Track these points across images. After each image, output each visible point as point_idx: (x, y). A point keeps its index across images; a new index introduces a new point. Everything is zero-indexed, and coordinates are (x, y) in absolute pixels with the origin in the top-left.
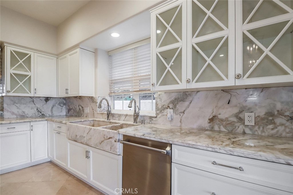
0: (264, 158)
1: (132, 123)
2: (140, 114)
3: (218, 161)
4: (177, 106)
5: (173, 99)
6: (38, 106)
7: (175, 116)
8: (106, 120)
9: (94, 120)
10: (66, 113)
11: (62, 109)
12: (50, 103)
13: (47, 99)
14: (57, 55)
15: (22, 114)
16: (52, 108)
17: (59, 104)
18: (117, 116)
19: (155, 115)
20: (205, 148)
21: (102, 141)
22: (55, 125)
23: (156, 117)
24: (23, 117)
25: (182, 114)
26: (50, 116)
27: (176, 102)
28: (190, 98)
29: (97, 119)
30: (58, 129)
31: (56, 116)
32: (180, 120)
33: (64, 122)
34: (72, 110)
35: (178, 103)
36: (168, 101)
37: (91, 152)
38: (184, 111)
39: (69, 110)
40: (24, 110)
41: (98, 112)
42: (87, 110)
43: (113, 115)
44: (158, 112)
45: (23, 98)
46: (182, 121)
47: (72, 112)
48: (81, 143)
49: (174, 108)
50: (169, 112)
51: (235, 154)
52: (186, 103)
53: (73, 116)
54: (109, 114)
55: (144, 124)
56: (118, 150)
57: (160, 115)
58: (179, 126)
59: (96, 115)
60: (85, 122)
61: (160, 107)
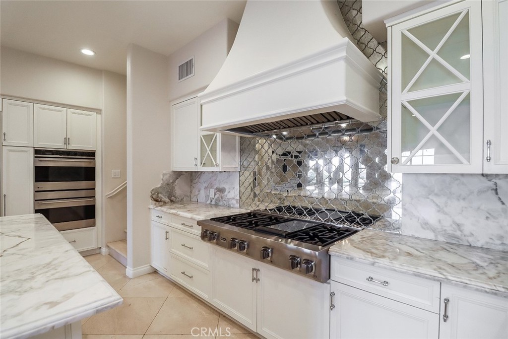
15: (451, 232)
40: (459, 219)
45: (457, 179)
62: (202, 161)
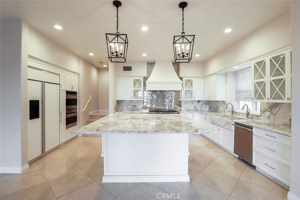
0: (280, 133)
1: (246, 118)
2: (250, 113)
3: (268, 134)
4: (272, 110)
5: (270, 106)
6: (195, 105)
7: (271, 116)
8: (231, 115)
9: (224, 115)
10: (209, 109)
11: (206, 106)
12: (200, 103)
13: (199, 101)
14: (204, 77)
16: (201, 106)
17: (205, 104)
18: (238, 113)
19: (260, 115)
20: (263, 129)
21: (226, 124)
22: (204, 116)
23: (260, 116)
24: (189, 110)
25: (275, 115)
26: (200, 111)
27: (272, 108)
28: (279, 106)
29: (226, 114)
30: (205, 118)
31: (203, 111)
32: (274, 119)
33: (208, 114)
34: (212, 108)
35: (272, 109)
36: (267, 107)
37: (221, 129)
38: (276, 113)
39: (210, 108)
40: (189, 107)
41: (227, 110)
42: (221, 109)
43: (236, 113)
44: (261, 113)
45: (189, 101)
46: (275, 119)
47: (212, 109)
48: (216, 125)
49: (270, 111)
50: (268, 113)
51: (272, 131)
52: (277, 109)
53: (212, 111)
54: (233, 112)
55: (252, 119)
56: (232, 129)
57: (263, 115)
58: (273, 122)
59: (226, 112)
60: (219, 115)
61: (263, 110)
62: (134, 97)
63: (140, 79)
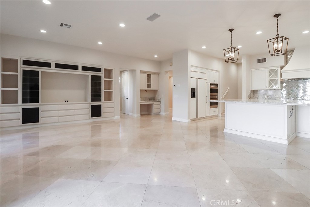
62: (269, 87)
63: (276, 68)
